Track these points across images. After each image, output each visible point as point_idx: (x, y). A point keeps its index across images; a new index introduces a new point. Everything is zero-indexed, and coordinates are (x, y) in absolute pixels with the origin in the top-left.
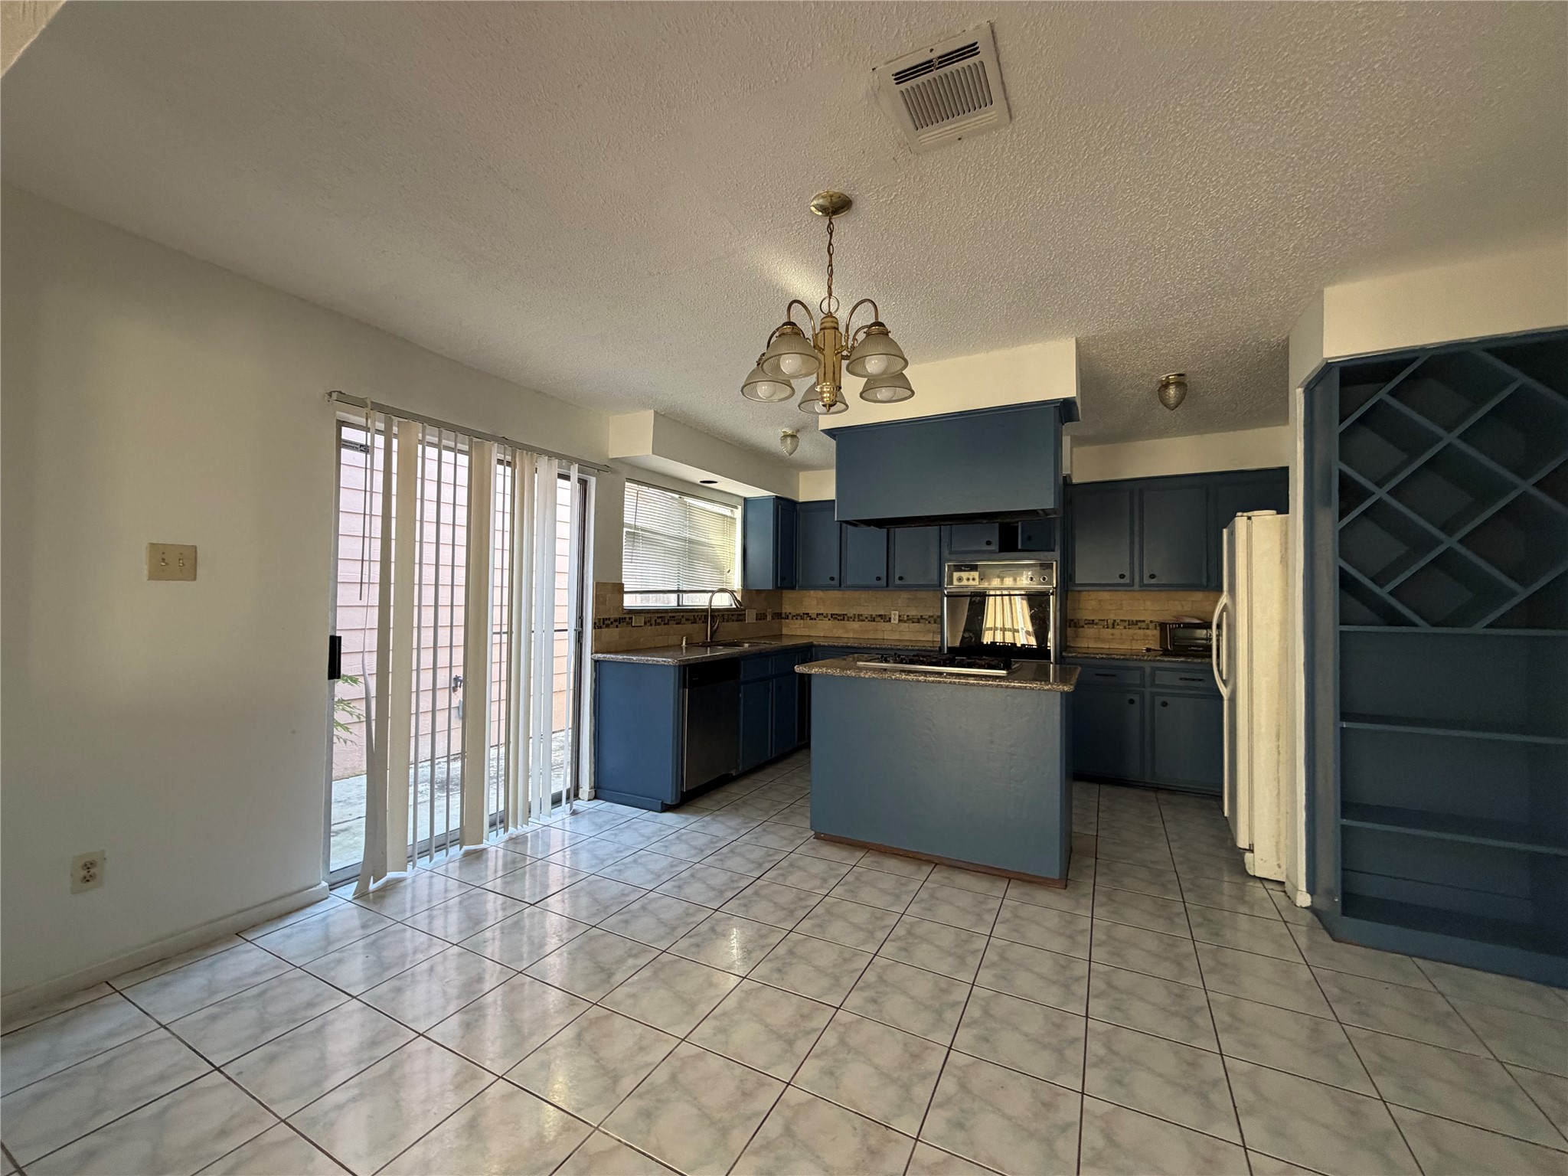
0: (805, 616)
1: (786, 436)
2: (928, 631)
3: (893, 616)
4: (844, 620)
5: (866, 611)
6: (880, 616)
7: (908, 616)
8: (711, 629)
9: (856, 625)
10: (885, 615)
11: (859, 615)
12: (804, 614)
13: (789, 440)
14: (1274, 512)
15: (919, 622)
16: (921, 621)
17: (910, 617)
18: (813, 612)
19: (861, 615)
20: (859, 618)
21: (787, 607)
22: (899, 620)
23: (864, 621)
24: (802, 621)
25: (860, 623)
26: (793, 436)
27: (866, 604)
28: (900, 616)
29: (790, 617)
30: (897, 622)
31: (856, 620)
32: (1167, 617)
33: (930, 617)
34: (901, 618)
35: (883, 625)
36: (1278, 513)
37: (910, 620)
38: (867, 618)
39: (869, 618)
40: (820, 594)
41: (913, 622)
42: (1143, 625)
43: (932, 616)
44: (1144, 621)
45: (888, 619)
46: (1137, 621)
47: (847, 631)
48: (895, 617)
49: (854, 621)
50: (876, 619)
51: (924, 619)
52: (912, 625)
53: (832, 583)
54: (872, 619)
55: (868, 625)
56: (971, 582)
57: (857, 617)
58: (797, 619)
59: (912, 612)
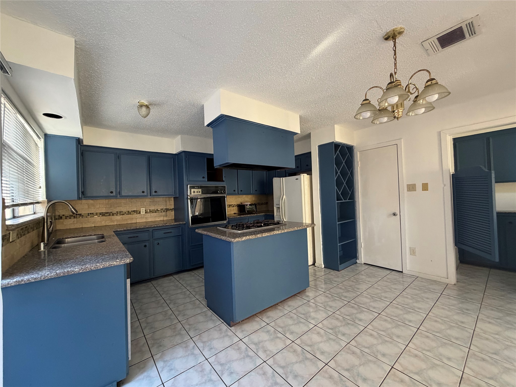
0: (78, 216)
1: (141, 106)
2: (161, 216)
4: (110, 215)
5: (124, 210)
6: (134, 211)
7: (150, 210)
8: (48, 230)
9: (119, 217)
10: (137, 211)
11: (120, 212)
13: (144, 109)
14: (306, 174)
15: (156, 212)
16: (157, 211)
18: (83, 212)
19: (122, 212)
20: (121, 213)
21: (60, 211)
22: (145, 212)
23: (124, 214)
24: (75, 219)
25: (121, 216)
26: (147, 107)
27: (125, 206)
28: (145, 210)
29: (64, 217)
30: (144, 213)
31: (119, 214)
32: (239, 203)
33: (161, 209)
34: (146, 211)
35: (135, 215)
37: (151, 211)
38: (125, 213)
39: (127, 213)
40: (91, 202)
41: (153, 213)
42: (233, 206)
43: (163, 209)
44: (233, 205)
45: (138, 212)
46: (231, 205)
47: (113, 221)
48: (143, 211)
49: (117, 215)
50: (131, 213)
51: (159, 210)
52: (152, 214)
53: (112, 195)
54: (129, 213)
55: (126, 217)
56: (198, 193)
57: (119, 213)
58: (70, 218)
59: (152, 208)
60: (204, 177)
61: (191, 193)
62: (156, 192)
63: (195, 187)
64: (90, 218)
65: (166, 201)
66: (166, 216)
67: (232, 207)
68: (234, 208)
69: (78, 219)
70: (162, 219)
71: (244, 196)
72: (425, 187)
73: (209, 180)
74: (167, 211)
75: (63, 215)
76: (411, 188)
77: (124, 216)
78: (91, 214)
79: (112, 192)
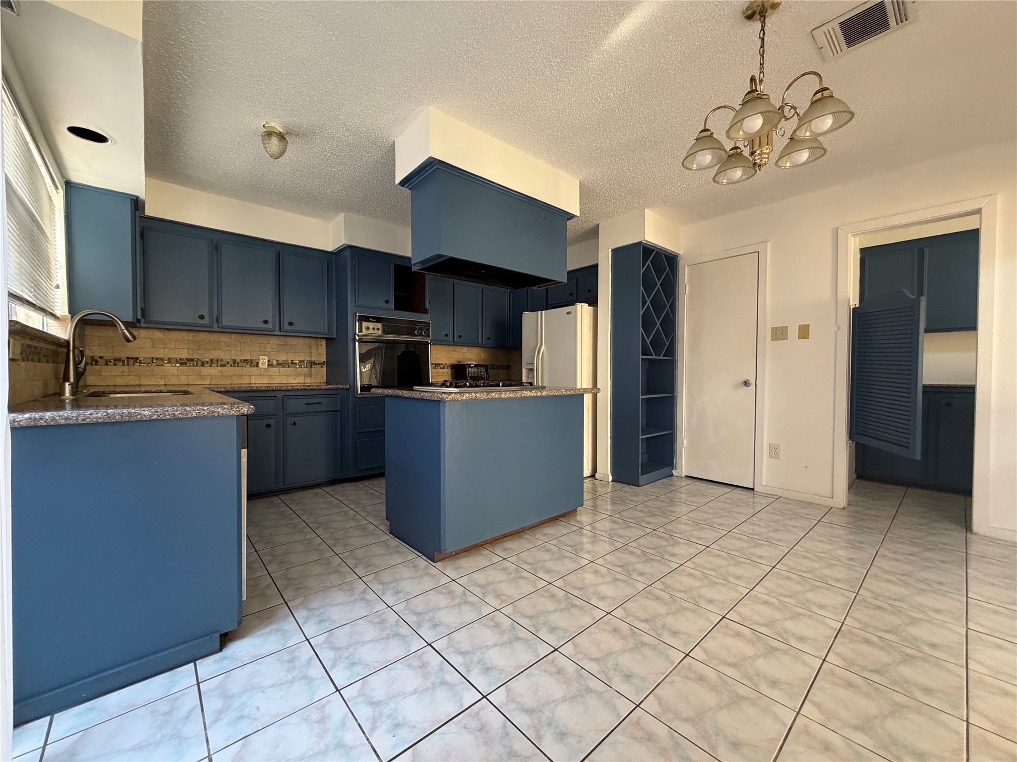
0: (131, 361)
1: (269, 134)
2: (299, 375)
3: (261, 362)
4: (196, 365)
5: (226, 356)
6: (245, 361)
7: (277, 361)
8: (76, 365)
9: (214, 371)
10: (251, 360)
11: (217, 360)
12: (128, 358)
13: (275, 141)
14: (587, 305)
15: (289, 367)
16: (291, 365)
17: (280, 362)
18: (142, 355)
19: (222, 360)
20: (220, 363)
22: (268, 365)
23: (225, 366)
24: (126, 368)
25: (220, 368)
26: (281, 137)
27: (228, 348)
28: (269, 361)
29: (101, 362)
30: (266, 366)
31: (214, 365)
32: (454, 362)
33: (300, 361)
34: (270, 363)
35: (248, 369)
36: (589, 306)
37: (281, 364)
38: (228, 363)
39: (231, 363)
40: (158, 334)
41: (283, 367)
42: (442, 366)
43: (303, 361)
44: (442, 364)
45: (255, 364)
46: (439, 364)
47: (202, 377)
48: (263, 361)
49: (211, 366)
50: (240, 364)
51: (296, 363)
52: (282, 370)
53: (201, 322)
54: (235, 363)
55: (228, 370)
56: (376, 331)
57: (215, 361)
58: (115, 364)
59: (283, 358)
60: (387, 302)
61: (361, 330)
62: (291, 324)
63: (371, 319)
64: (156, 368)
65: (310, 347)
66: (311, 375)
67: (441, 368)
68: (445, 370)
69: (131, 368)
70: (301, 380)
71: (465, 349)
72: (804, 332)
73: (397, 308)
74: (311, 367)
75: (101, 357)
76: (780, 334)
77: (225, 368)
78: (157, 359)
79: (202, 317)
